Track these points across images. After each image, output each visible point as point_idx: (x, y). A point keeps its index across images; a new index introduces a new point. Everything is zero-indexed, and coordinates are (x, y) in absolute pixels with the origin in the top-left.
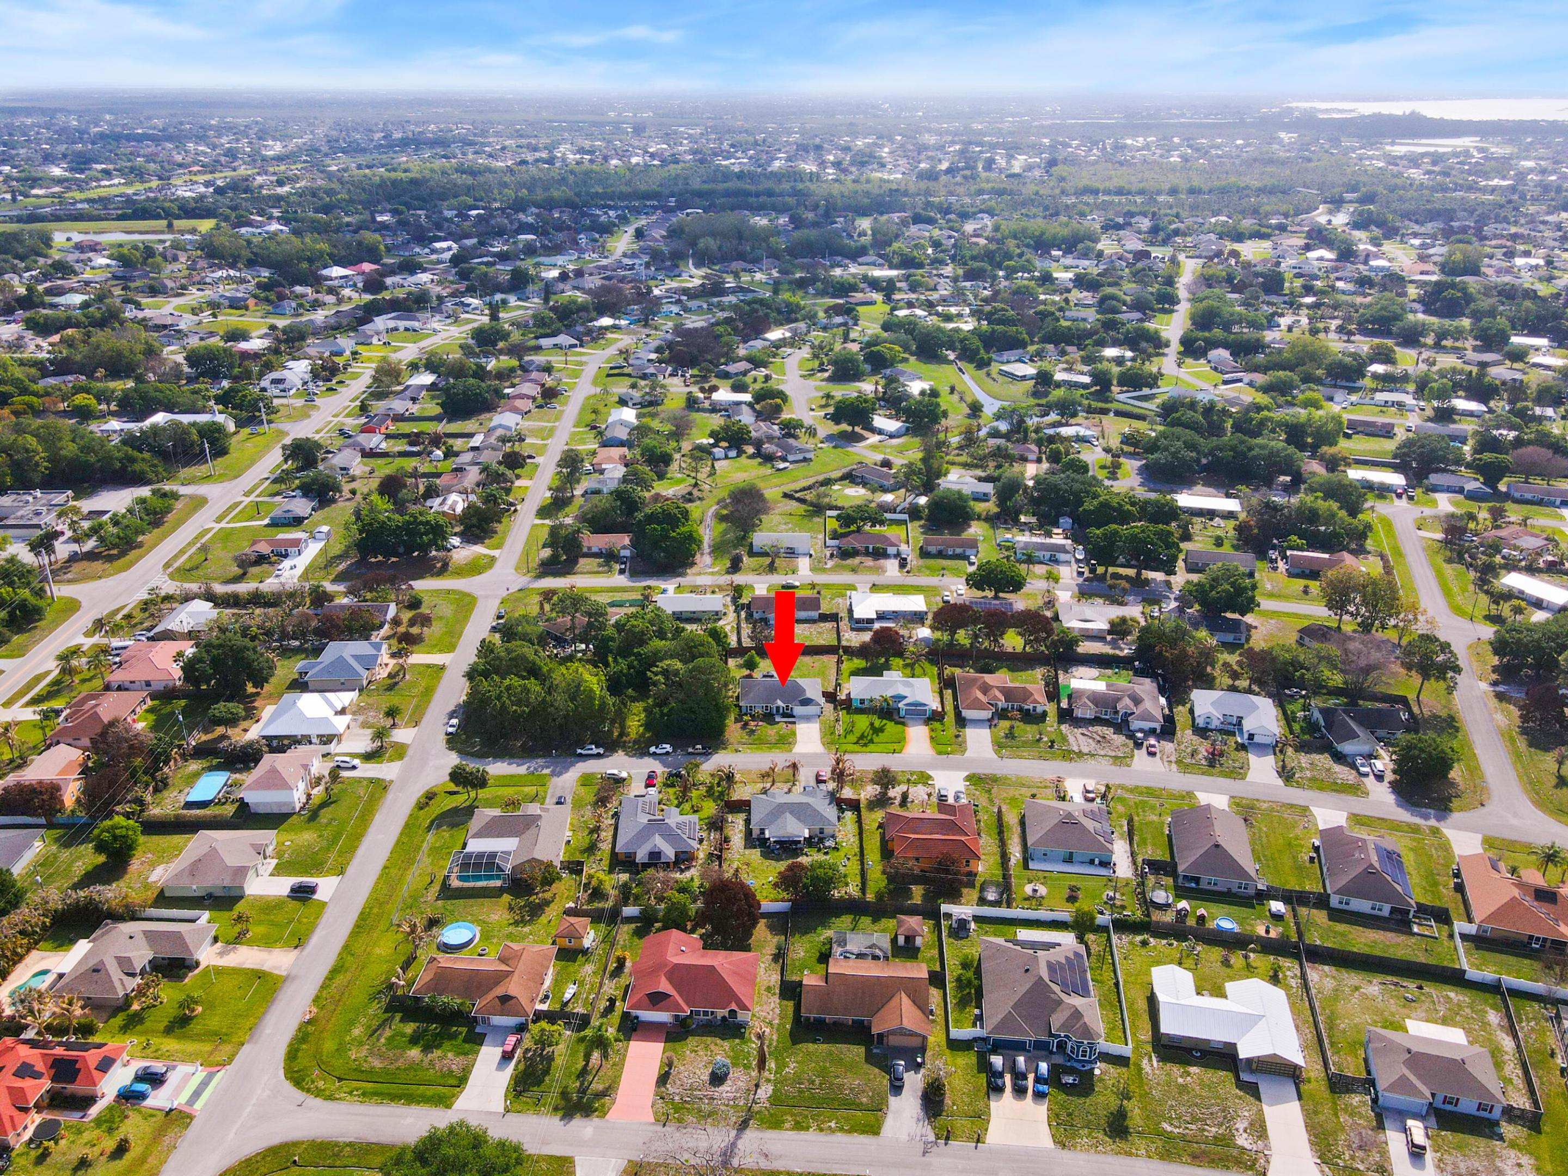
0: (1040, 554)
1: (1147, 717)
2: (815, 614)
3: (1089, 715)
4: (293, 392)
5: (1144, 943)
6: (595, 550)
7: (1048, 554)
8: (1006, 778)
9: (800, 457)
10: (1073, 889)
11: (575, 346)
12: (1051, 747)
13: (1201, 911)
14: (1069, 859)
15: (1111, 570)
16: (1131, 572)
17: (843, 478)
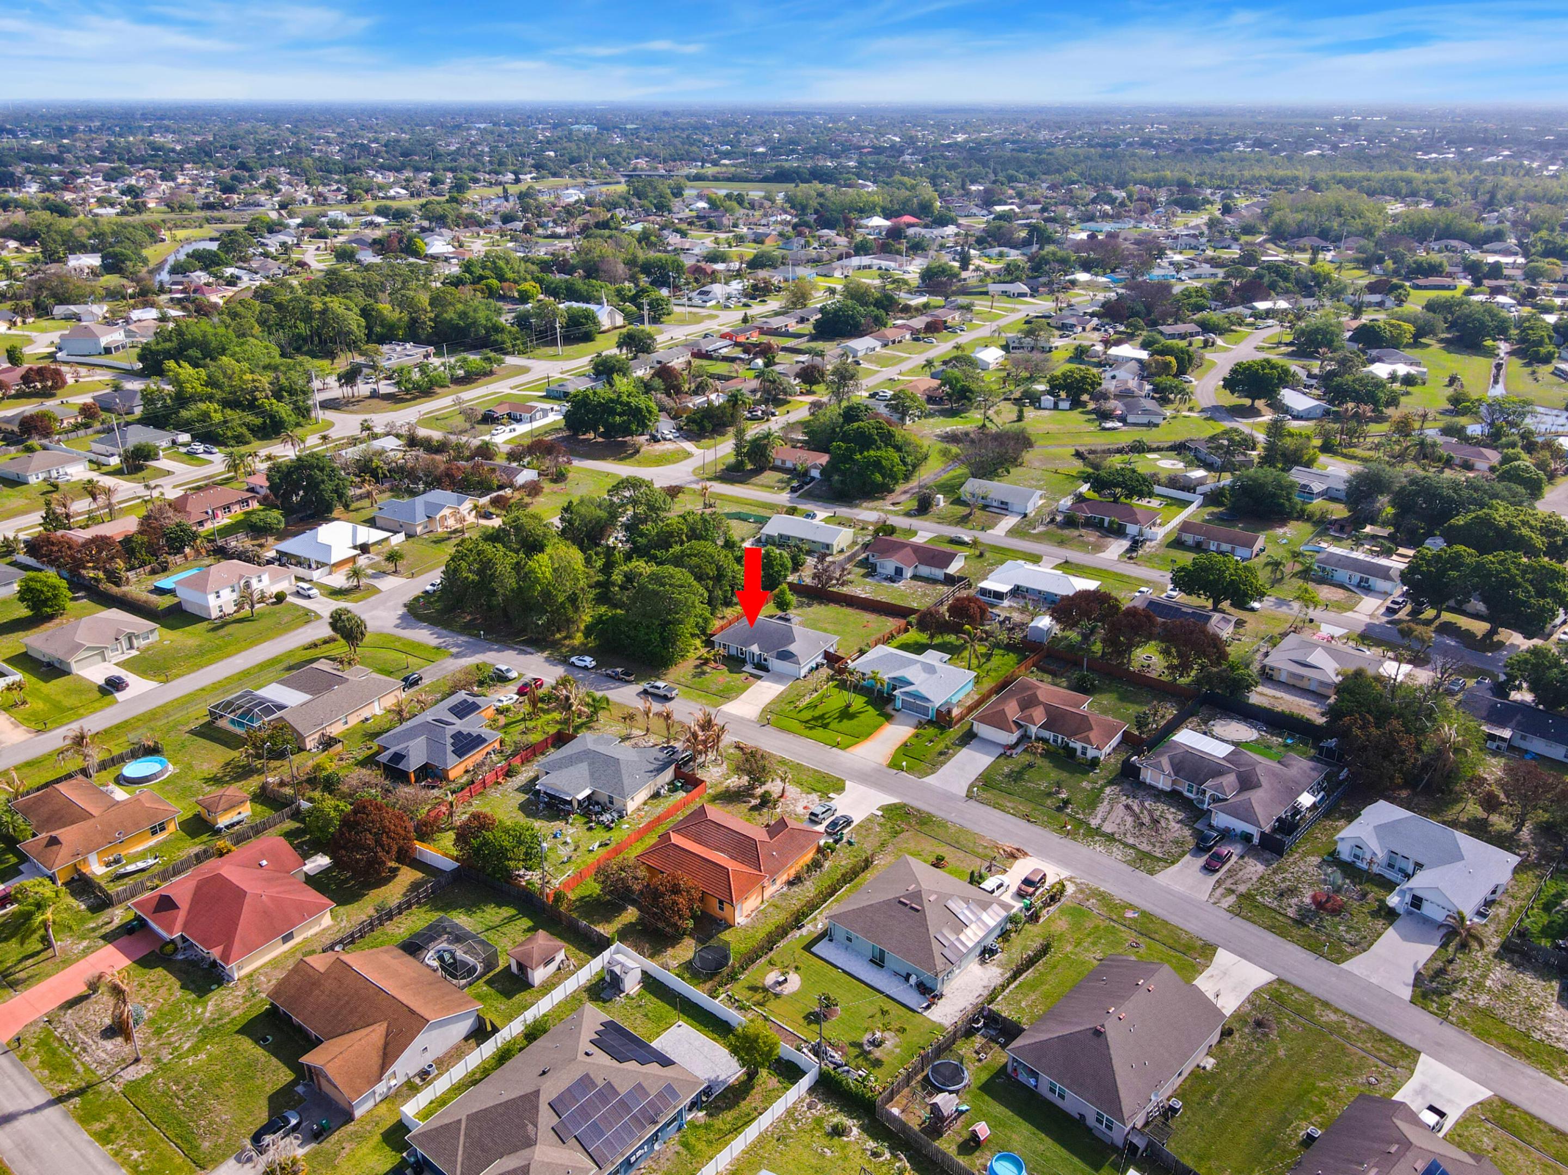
0: (1342, 575)
1: (1247, 814)
2: (939, 573)
3: (1163, 783)
4: (713, 302)
5: (838, 1132)
6: (789, 465)
7: (1357, 577)
8: (943, 824)
9: (1145, 419)
10: (828, 1004)
11: (1024, 295)
12: (1059, 809)
13: (983, 1129)
14: (878, 961)
15: (1447, 616)
16: (1480, 628)
17: (1172, 448)
